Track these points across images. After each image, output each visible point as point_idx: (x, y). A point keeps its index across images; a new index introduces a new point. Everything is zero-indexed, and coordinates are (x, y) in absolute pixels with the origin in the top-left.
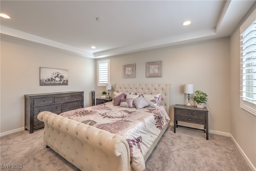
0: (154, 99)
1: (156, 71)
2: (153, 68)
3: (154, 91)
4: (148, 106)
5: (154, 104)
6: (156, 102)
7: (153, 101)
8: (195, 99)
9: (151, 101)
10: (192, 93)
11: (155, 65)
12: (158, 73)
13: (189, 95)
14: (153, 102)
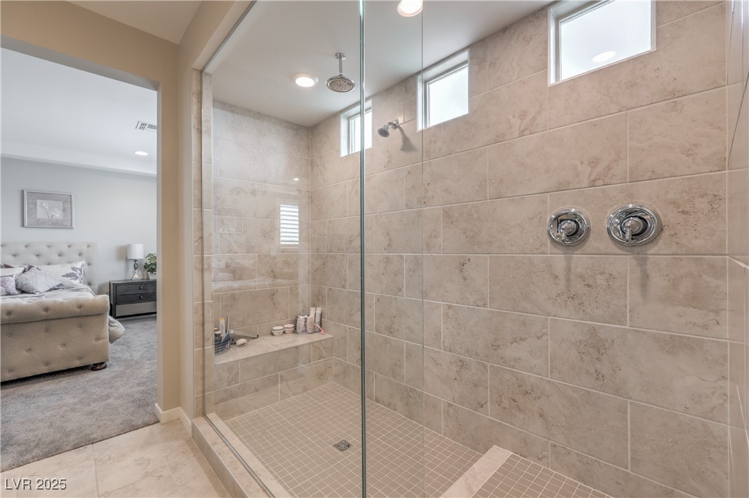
0: (72, 271)
1: (58, 215)
2: (47, 208)
3: (56, 258)
4: (56, 287)
5: (73, 281)
6: (77, 278)
7: (68, 275)
8: (146, 267)
9: (63, 276)
10: (142, 257)
11: (53, 200)
12: (62, 218)
13: (135, 261)
14: (69, 278)
